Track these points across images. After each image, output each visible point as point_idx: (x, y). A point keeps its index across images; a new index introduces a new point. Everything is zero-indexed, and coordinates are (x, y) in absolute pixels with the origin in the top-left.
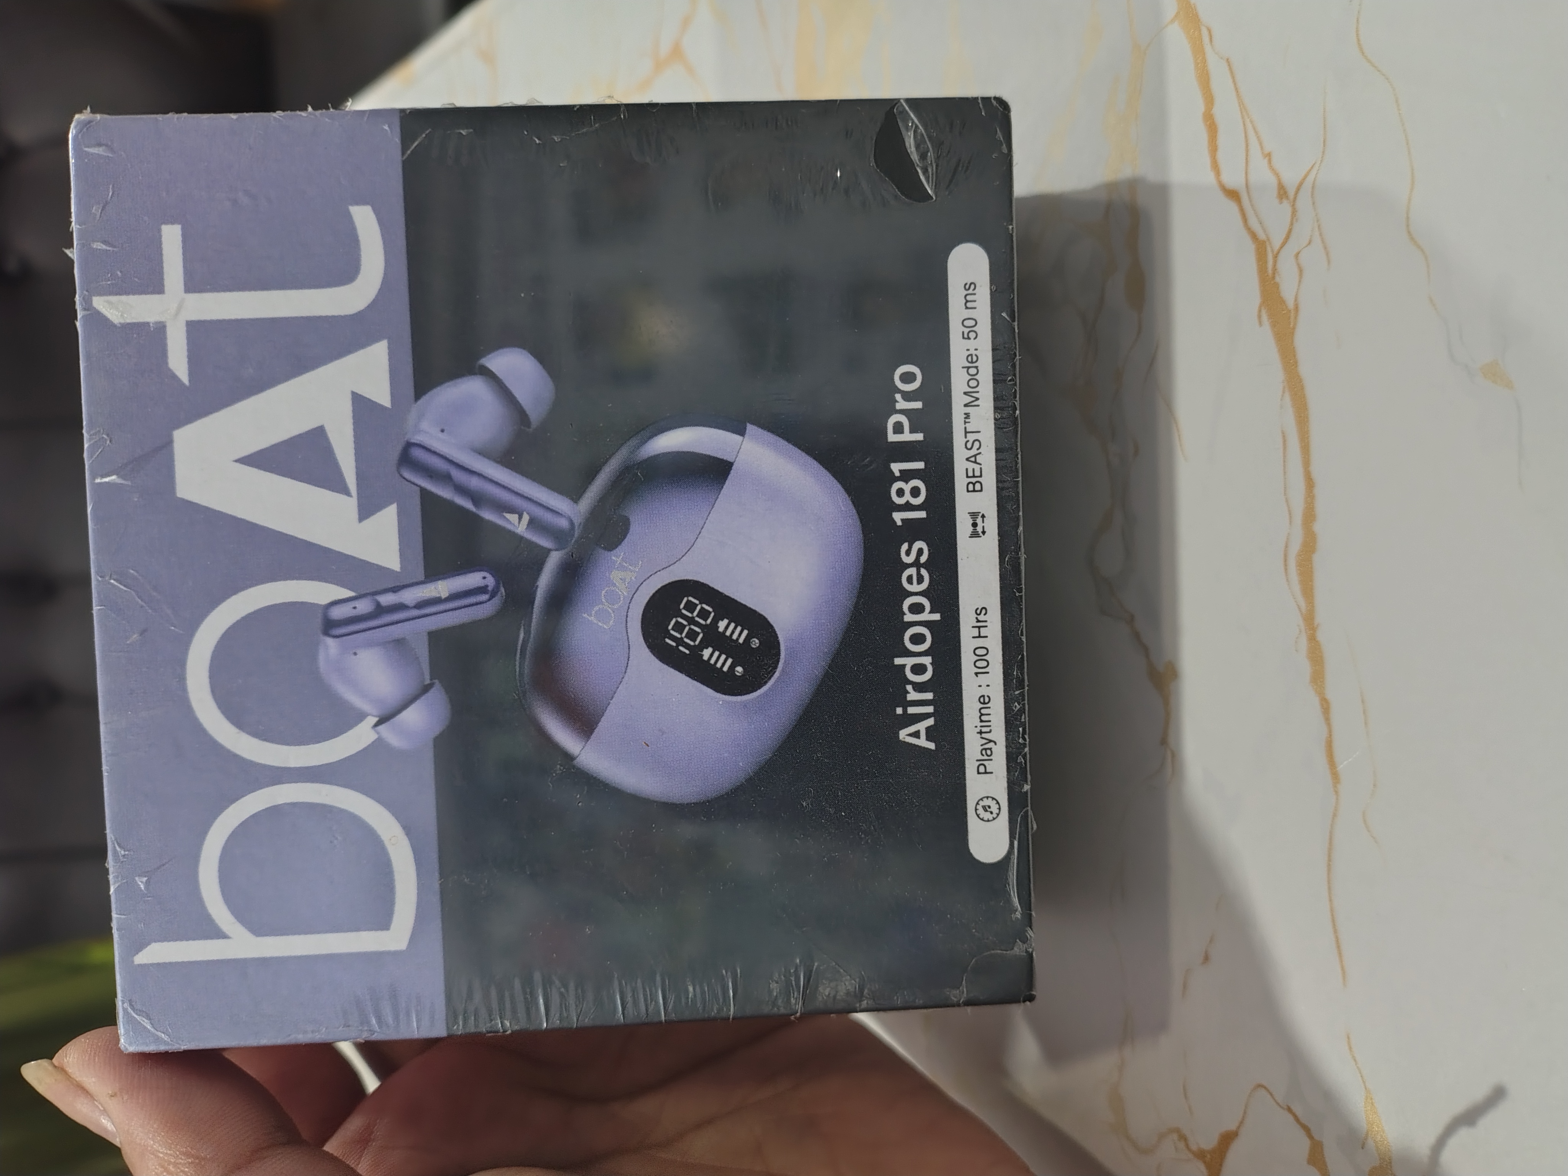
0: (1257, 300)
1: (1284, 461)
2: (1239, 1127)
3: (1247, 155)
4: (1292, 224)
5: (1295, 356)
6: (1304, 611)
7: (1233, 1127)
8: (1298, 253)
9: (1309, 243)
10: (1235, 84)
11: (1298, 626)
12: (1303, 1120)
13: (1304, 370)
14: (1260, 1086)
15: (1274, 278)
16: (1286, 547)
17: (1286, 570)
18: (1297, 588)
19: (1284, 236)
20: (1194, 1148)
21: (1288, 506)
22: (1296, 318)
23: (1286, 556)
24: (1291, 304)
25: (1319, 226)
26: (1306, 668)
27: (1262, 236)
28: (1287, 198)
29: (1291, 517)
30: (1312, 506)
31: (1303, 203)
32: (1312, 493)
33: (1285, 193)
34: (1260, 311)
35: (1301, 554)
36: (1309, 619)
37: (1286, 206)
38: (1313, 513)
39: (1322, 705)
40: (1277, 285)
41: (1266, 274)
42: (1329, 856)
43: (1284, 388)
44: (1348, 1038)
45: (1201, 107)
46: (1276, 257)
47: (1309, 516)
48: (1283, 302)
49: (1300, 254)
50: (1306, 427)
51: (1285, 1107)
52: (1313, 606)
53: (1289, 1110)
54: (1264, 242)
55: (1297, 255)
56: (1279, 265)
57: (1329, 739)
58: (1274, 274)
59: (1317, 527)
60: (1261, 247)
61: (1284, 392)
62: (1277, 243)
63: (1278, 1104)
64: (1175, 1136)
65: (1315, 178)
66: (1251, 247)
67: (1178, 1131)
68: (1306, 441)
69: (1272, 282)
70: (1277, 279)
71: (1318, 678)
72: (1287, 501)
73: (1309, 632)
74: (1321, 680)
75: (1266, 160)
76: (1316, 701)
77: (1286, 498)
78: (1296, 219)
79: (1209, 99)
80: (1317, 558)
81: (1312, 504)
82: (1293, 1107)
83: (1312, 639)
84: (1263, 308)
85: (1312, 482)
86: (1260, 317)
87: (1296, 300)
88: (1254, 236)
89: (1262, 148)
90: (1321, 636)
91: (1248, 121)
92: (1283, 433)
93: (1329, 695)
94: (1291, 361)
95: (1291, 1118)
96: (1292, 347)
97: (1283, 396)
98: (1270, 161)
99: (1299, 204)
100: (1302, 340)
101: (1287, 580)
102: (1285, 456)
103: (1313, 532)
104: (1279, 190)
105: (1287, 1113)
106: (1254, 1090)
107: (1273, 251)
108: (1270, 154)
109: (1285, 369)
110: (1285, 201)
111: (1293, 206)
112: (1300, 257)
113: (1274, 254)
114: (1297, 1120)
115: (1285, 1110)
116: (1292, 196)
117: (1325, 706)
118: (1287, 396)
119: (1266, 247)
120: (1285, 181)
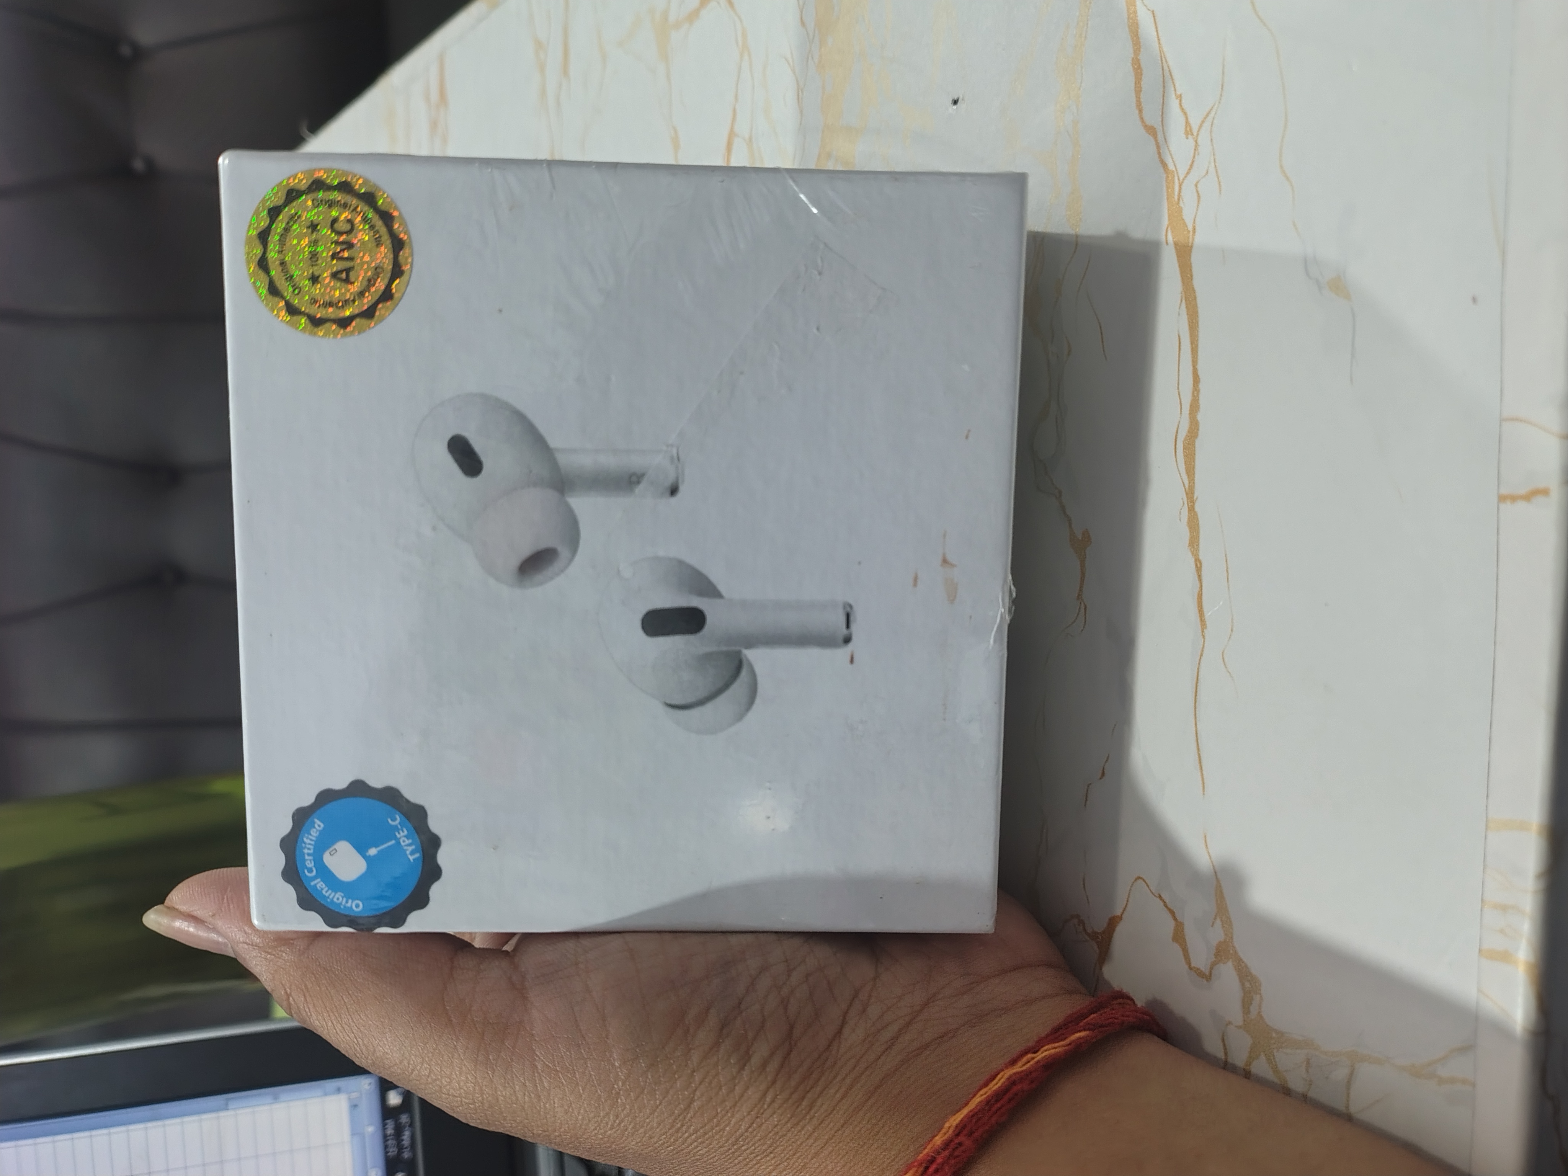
0: (1165, 222)
1: (1179, 360)
2: (1122, 912)
3: (1164, 97)
4: (1194, 157)
5: (1191, 270)
6: (1187, 487)
7: (1118, 913)
8: (1198, 182)
9: (1207, 173)
11: (1182, 499)
12: (1169, 905)
13: (1197, 283)
14: (1139, 878)
15: (1178, 203)
16: (1177, 433)
17: (1175, 452)
18: (1183, 468)
19: (1188, 167)
20: (1089, 931)
21: (1180, 398)
22: (1193, 238)
23: (1176, 440)
24: (1190, 228)
25: (1215, 160)
27: (1172, 166)
28: (1192, 134)
29: (1181, 408)
31: (1204, 138)
32: (1198, 388)
33: (1191, 130)
34: (1167, 231)
35: (1187, 438)
36: (1190, 494)
37: (1191, 141)
38: (1198, 404)
39: (1196, 565)
40: (1181, 210)
41: (1173, 200)
42: (1197, 686)
43: (1182, 298)
44: (1205, 837)
45: (1132, 54)
46: (1180, 185)
47: (1195, 407)
48: (1185, 224)
49: (1199, 184)
50: (1196, 332)
51: (1158, 896)
52: (1193, 483)
53: (1160, 897)
54: (1173, 171)
55: (1196, 185)
56: (1183, 193)
57: (1201, 592)
58: (1179, 199)
59: (1200, 417)
60: (1170, 176)
61: (1181, 301)
62: (1182, 173)
63: (1152, 892)
64: (1076, 921)
65: (1214, 117)
66: (1163, 175)
67: (1078, 917)
68: (1196, 343)
69: (1177, 208)
70: (1181, 204)
71: (1194, 543)
72: (1179, 394)
73: (1190, 504)
74: (1197, 544)
75: (1178, 101)
76: (1192, 561)
77: (1179, 392)
78: (1198, 152)
79: (1138, 48)
80: (1198, 442)
81: (1197, 397)
82: (1163, 896)
83: (1192, 509)
84: (1169, 229)
85: (1199, 379)
86: (1166, 236)
87: (1194, 222)
88: (1166, 166)
89: (1175, 91)
90: (1198, 508)
91: (1166, 67)
92: (1179, 337)
93: (1201, 557)
94: (1188, 275)
95: (1161, 904)
96: (1190, 263)
97: (1180, 305)
98: (1180, 101)
99: (1201, 140)
100: (1197, 258)
101: (1176, 461)
102: (1179, 356)
103: (1197, 420)
104: (1186, 127)
105: (1158, 899)
106: (1136, 880)
107: (1179, 179)
108: (1181, 96)
109: (1183, 282)
110: (1190, 136)
111: (1196, 141)
112: (1199, 186)
113: (1179, 183)
114: (1166, 905)
115: (1157, 897)
116: (1195, 134)
117: (1199, 565)
118: (1184, 306)
119: (1174, 176)
120: (1191, 121)
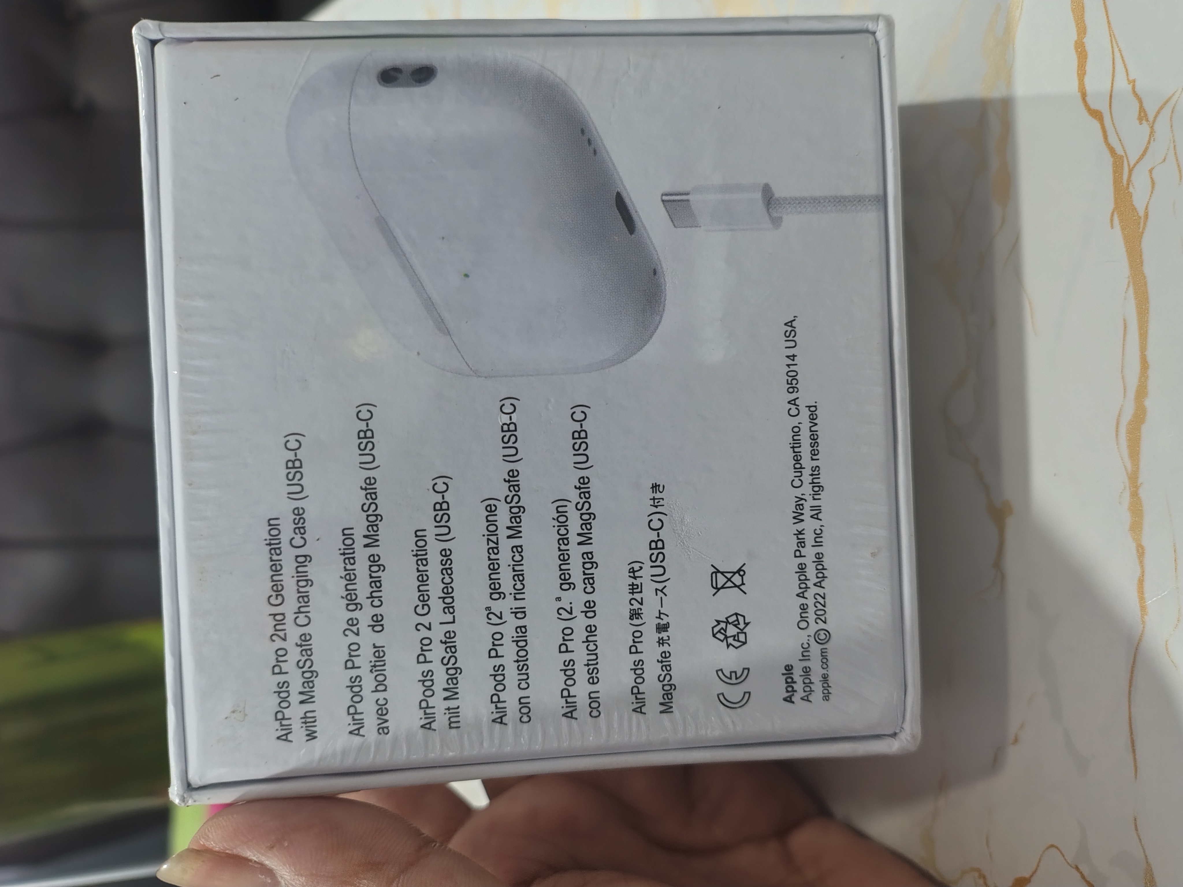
0: (1111, 205)
1: (1124, 345)
2: (1031, 876)
3: (1113, 80)
4: (1149, 142)
5: (1141, 256)
6: (1129, 470)
7: (1027, 875)
8: (1152, 169)
9: (1165, 160)
10: (1108, 17)
11: (1124, 482)
12: (1089, 879)
13: (1148, 269)
14: (1053, 846)
15: (1128, 188)
16: (1119, 415)
17: (1117, 435)
18: (1125, 452)
19: (1141, 153)
21: (1124, 382)
22: (1145, 224)
23: (1118, 424)
24: (1141, 213)
25: (1175, 146)
26: (1127, 518)
27: (1119, 151)
28: (1147, 120)
29: (1125, 392)
30: (1146, 384)
31: (1162, 126)
32: (1146, 374)
33: (1146, 115)
34: (1112, 215)
35: (1132, 423)
36: (1134, 478)
37: (1146, 128)
38: (1146, 390)
39: (1138, 551)
40: (1130, 195)
41: (1121, 184)
42: (1132, 672)
43: (1129, 283)
44: (1135, 820)
45: (1074, 36)
46: (1131, 171)
47: (1142, 392)
48: (1134, 209)
49: (1154, 170)
50: (1146, 318)
51: (1075, 867)
52: (1138, 468)
53: (1077, 868)
54: (1122, 156)
55: (1151, 171)
56: (1133, 178)
57: (1142, 578)
58: (1128, 184)
59: (1148, 403)
60: (1118, 161)
61: (1128, 286)
62: (1133, 158)
63: (1068, 863)
64: (976, 874)
65: (1175, 104)
66: (1109, 160)
67: (978, 870)
68: (1145, 329)
69: (1127, 192)
70: (1131, 189)
71: (1136, 527)
72: (1123, 378)
73: (1133, 489)
74: (1139, 529)
75: (1130, 86)
76: (1133, 546)
77: (1123, 376)
78: (1154, 139)
79: (1082, 29)
80: (1144, 428)
81: (1145, 383)
82: (1080, 868)
83: (1135, 495)
84: (1115, 213)
85: (1148, 364)
86: (1112, 220)
87: (1146, 208)
88: (1112, 151)
89: (1127, 75)
90: (1142, 493)
91: (1116, 50)
92: (1124, 320)
93: (1145, 542)
94: (1138, 261)
95: (1078, 875)
96: (1140, 248)
97: (1127, 289)
98: (1134, 87)
99: (1157, 127)
100: (1147, 243)
101: (1117, 444)
102: (1124, 340)
103: (1144, 406)
104: (1140, 112)
105: (1074, 871)
106: (1047, 848)
107: (1129, 165)
108: (1134, 81)
109: (1131, 267)
110: (1144, 122)
111: (1152, 127)
112: (1154, 172)
113: (1129, 169)
114: (1083, 877)
115: (1073, 868)
116: (1151, 119)
117: (1141, 551)
118: (1131, 290)
119: (1123, 162)
120: (1146, 105)
